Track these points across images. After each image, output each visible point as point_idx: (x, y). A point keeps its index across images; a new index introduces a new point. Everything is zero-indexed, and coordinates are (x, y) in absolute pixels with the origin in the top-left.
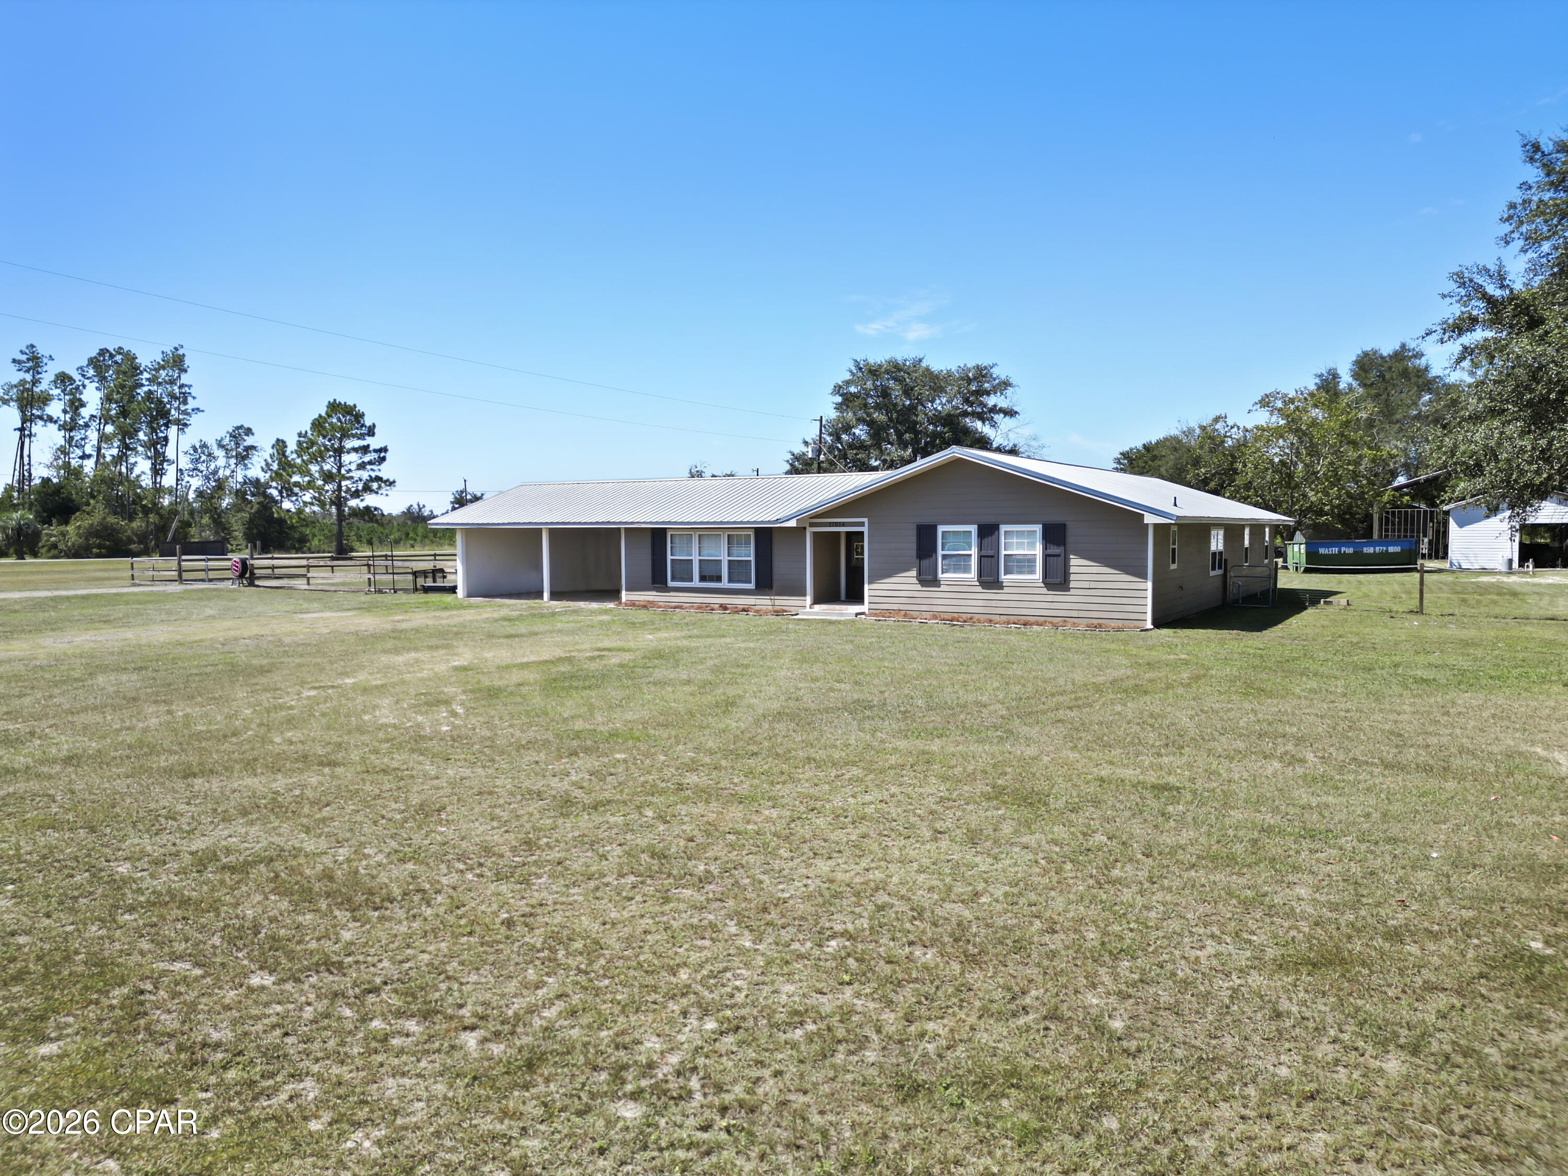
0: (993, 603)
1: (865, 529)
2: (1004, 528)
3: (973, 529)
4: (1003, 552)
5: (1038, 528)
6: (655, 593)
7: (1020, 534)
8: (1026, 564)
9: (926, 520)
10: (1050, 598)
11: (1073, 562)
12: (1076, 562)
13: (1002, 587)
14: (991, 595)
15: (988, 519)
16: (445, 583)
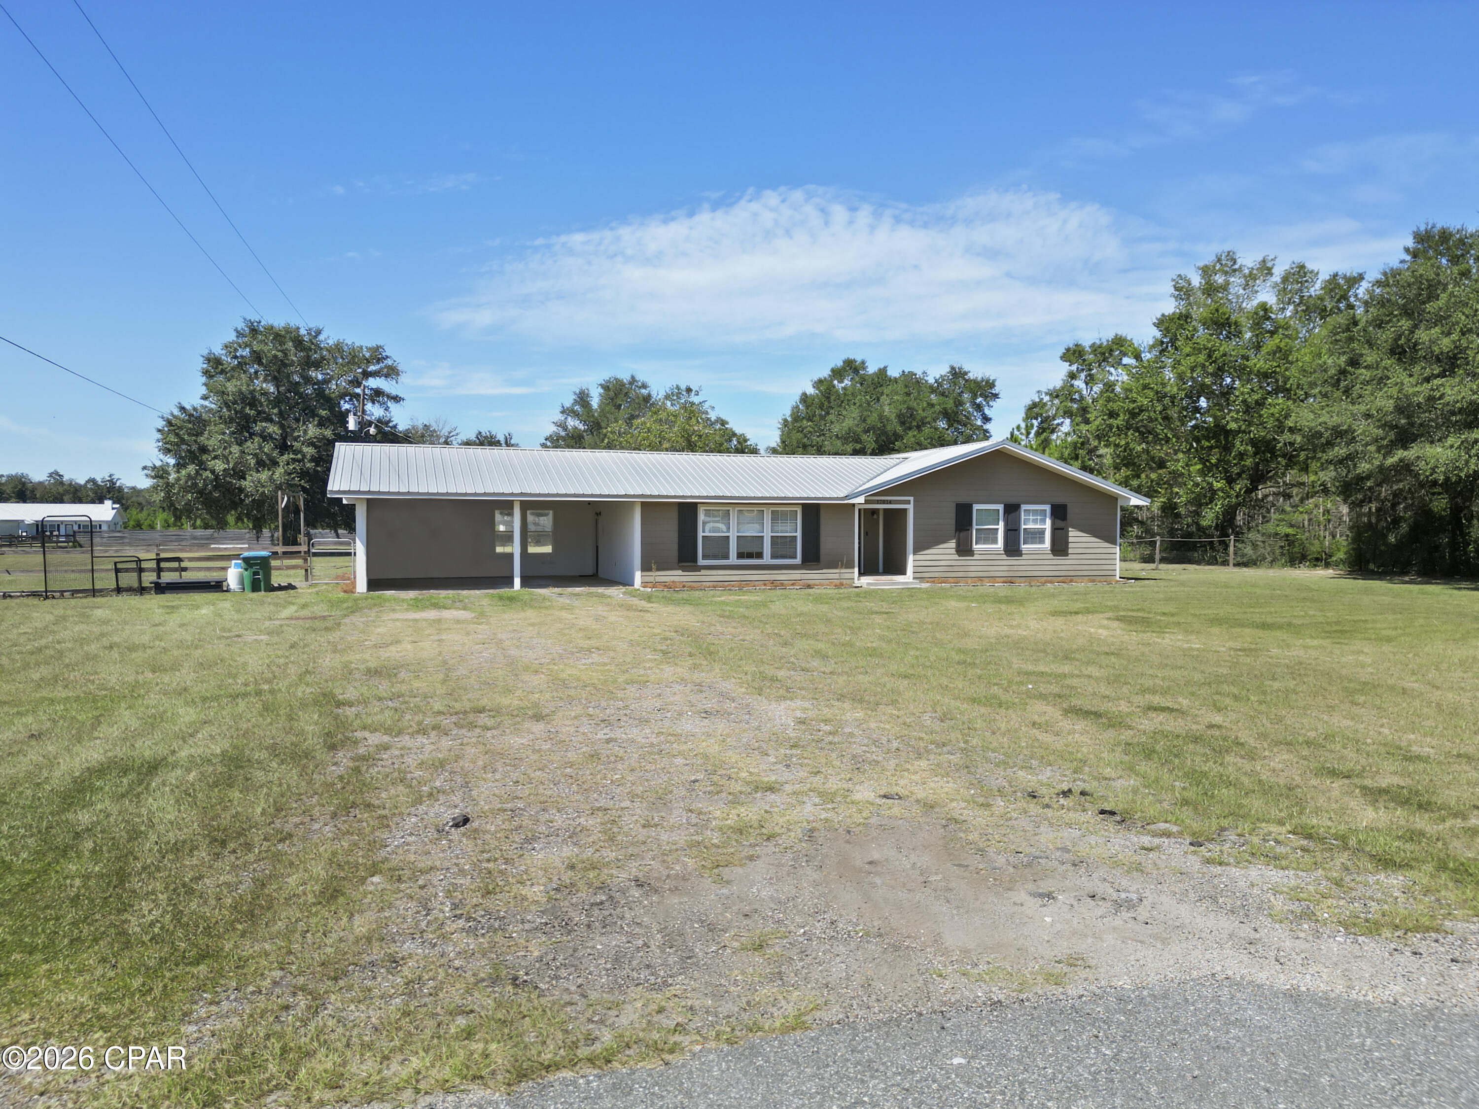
0: (1015, 568)
1: (910, 507)
2: (1024, 507)
3: (1000, 507)
4: (1023, 527)
5: (1047, 508)
6: (680, 572)
7: (1035, 512)
8: (1037, 535)
9: (963, 500)
10: (1055, 562)
11: (1071, 534)
12: (1074, 535)
13: (1021, 555)
14: (1013, 561)
15: (1012, 500)
16: (188, 576)
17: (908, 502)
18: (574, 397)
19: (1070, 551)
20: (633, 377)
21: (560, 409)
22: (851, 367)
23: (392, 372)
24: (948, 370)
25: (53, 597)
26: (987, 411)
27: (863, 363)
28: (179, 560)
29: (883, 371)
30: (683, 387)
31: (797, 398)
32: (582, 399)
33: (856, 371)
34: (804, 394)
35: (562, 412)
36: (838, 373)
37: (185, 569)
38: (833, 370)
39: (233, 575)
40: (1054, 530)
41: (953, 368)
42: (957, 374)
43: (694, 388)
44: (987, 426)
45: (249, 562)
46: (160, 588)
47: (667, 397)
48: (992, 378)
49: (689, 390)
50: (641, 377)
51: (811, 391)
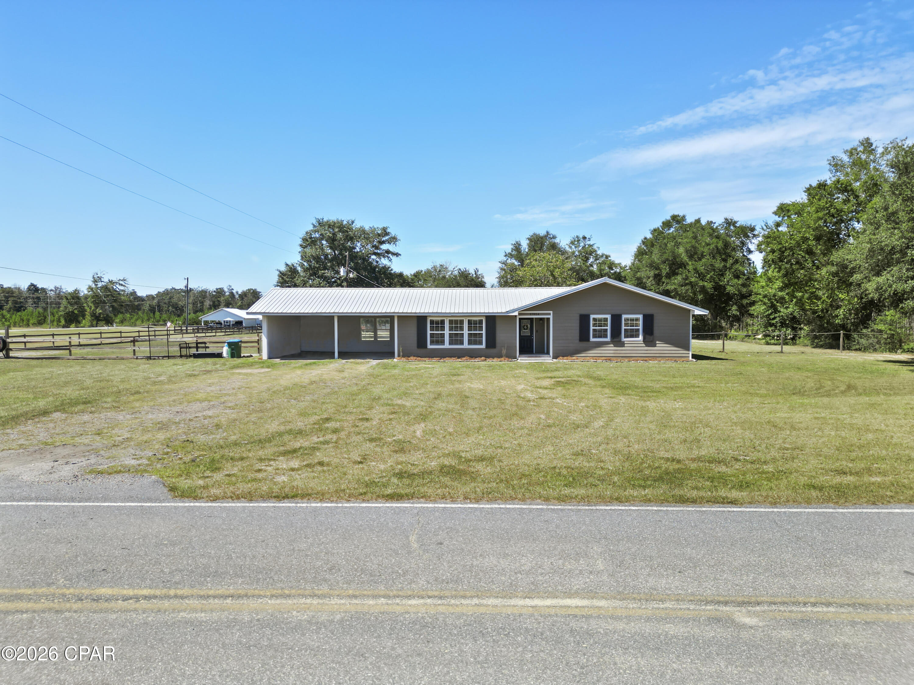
0: (620, 352)
1: (551, 317)
2: (624, 316)
3: (609, 317)
4: (624, 328)
5: (640, 317)
7: (632, 319)
8: (634, 333)
9: (584, 312)
10: (646, 348)
11: (656, 332)
12: (658, 332)
13: (623, 344)
14: (618, 348)
15: (617, 312)
16: (208, 351)
17: (549, 314)
18: (512, 247)
20: (547, 232)
22: (677, 219)
23: (394, 240)
24: (723, 221)
25: (155, 359)
26: (749, 246)
27: (684, 216)
28: (205, 343)
29: (698, 221)
30: (581, 236)
31: (640, 241)
32: (516, 247)
33: (679, 222)
34: (645, 238)
35: (506, 256)
36: (667, 224)
37: (208, 347)
38: (663, 223)
39: (225, 350)
40: (645, 329)
41: (726, 219)
42: (730, 223)
43: (587, 236)
45: (230, 344)
46: (196, 356)
47: (572, 243)
48: (753, 225)
49: (584, 238)
50: (552, 232)
51: (649, 236)
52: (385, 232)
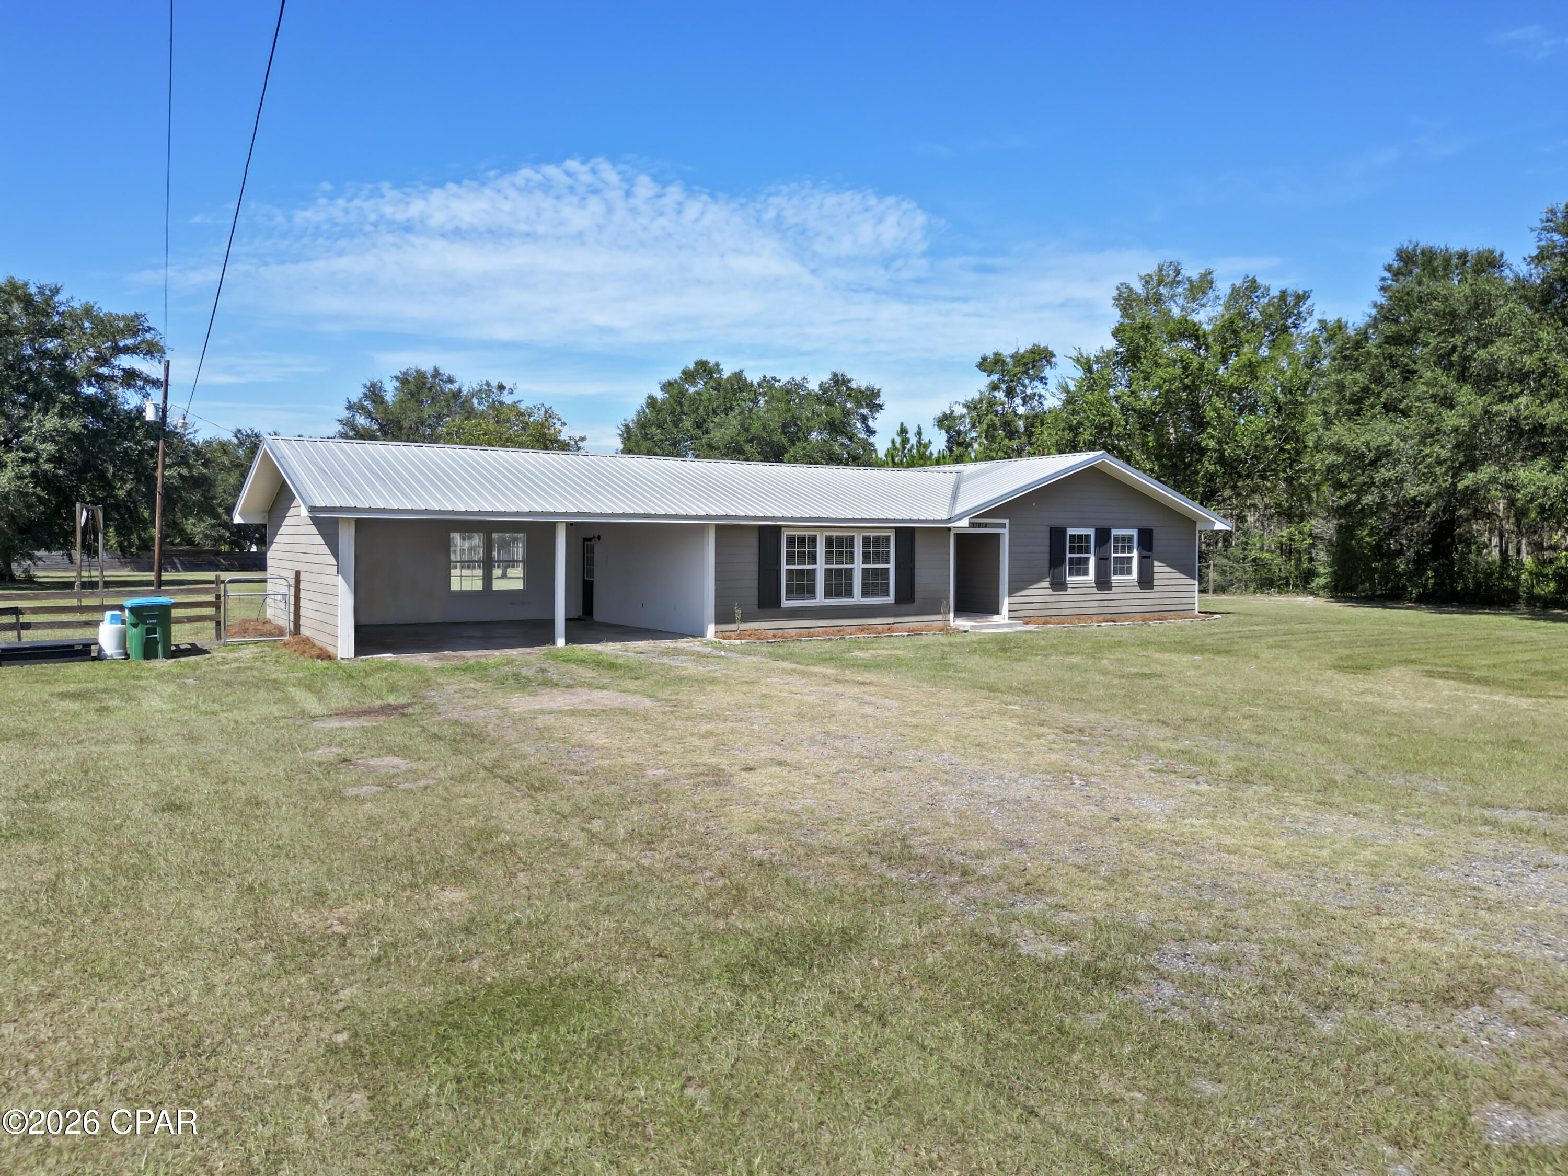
0: (1106, 604)
1: (1005, 532)
2: (1113, 533)
3: (1092, 532)
4: (1113, 555)
5: (1135, 533)
7: (1124, 538)
8: (1126, 565)
9: (1058, 523)
10: (1141, 596)
11: (1156, 568)
12: (1158, 564)
13: (1111, 587)
14: (1104, 595)
15: (1103, 524)
17: (1003, 526)
19: (1156, 582)
20: (436, 370)
21: (346, 404)
22: (704, 369)
23: (155, 348)
24: (830, 376)
26: (871, 423)
27: (717, 365)
28: (16, 611)
29: (738, 376)
30: (494, 384)
32: (373, 393)
33: (710, 373)
34: (651, 398)
36: (689, 376)
38: (684, 372)
39: (109, 634)
40: (1142, 558)
41: (835, 375)
42: (839, 381)
43: (508, 385)
44: (872, 439)
45: (138, 614)
47: (474, 394)
48: (877, 387)
49: (501, 387)
50: (446, 371)
51: (658, 394)
52: (134, 325)
